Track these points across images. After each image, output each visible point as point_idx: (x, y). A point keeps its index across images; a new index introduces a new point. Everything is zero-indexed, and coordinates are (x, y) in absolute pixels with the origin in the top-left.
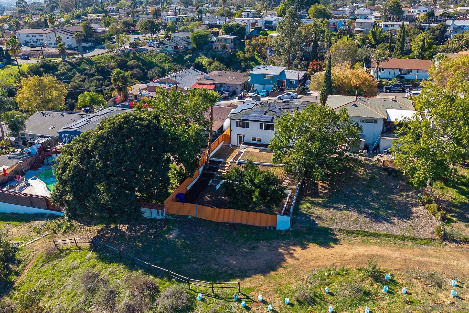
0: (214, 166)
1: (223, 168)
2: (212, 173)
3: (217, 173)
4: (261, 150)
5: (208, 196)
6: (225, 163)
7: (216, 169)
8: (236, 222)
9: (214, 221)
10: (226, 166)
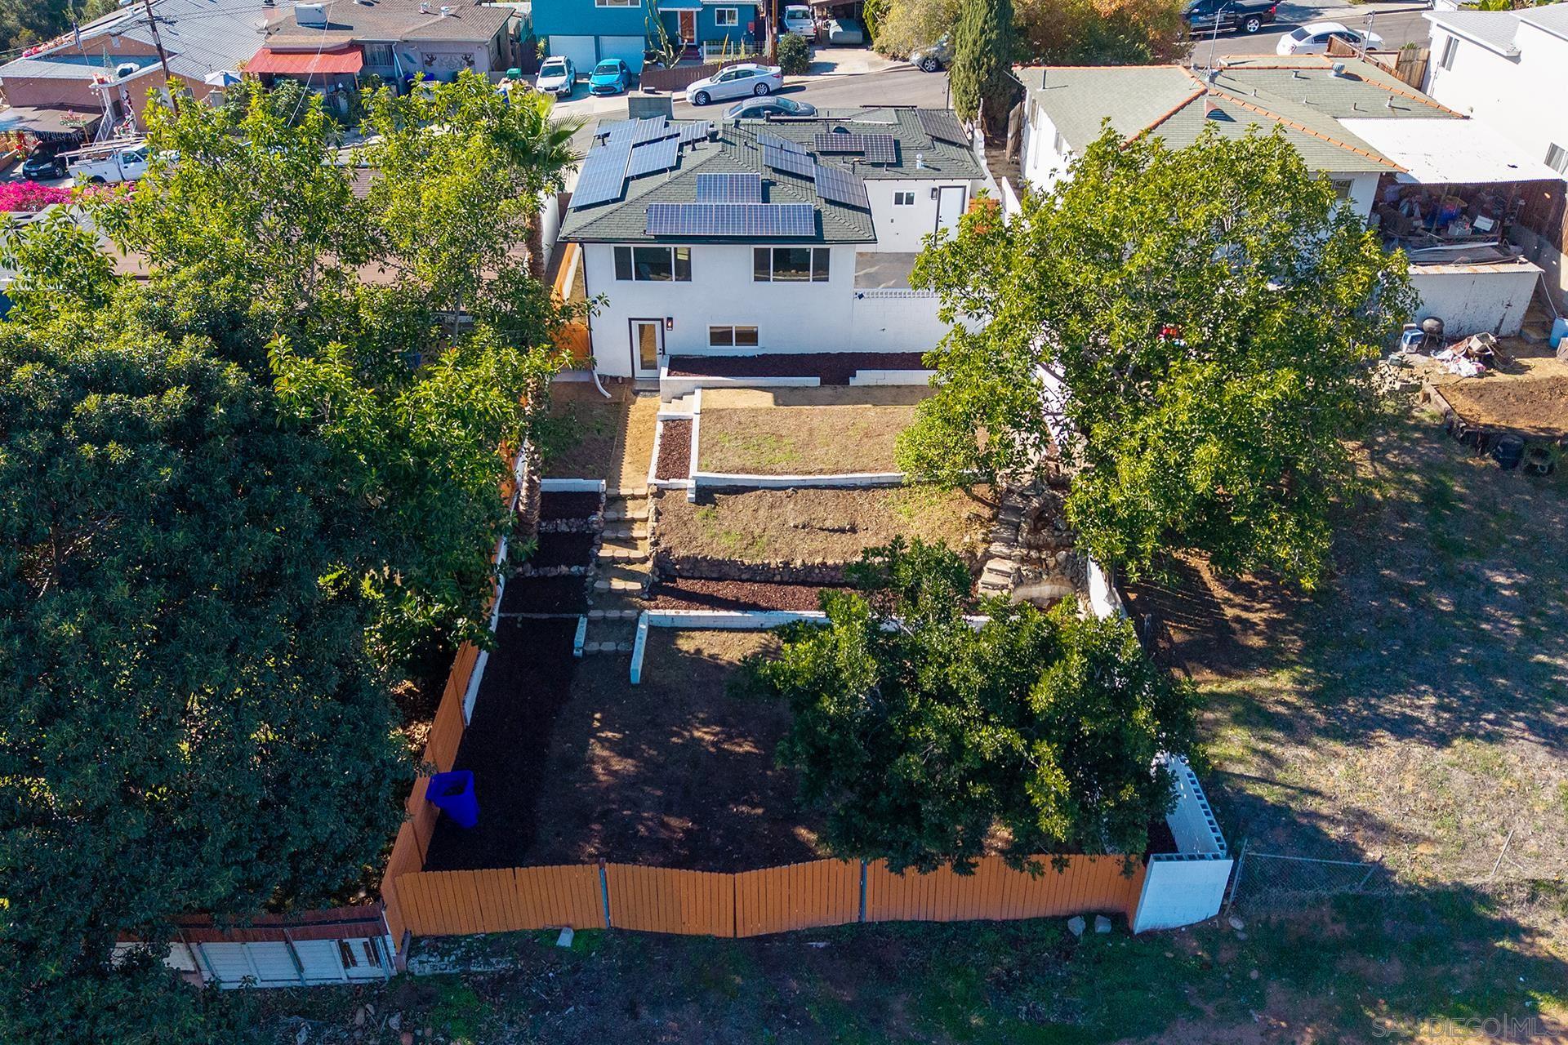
0: (564, 528)
1: (622, 530)
2: (569, 577)
3: (598, 566)
4: (783, 397)
5: (602, 741)
6: (624, 499)
7: (582, 546)
8: (868, 918)
9: (730, 934)
10: (633, 521)
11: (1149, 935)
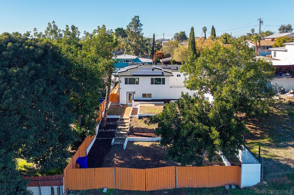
0: (111, 124)
1: (123, 124)
2: (111, 132)
3: (118, 130)
5: (116, 158)
6: (124, 119)
7: (115, 127)
8: (177, 187)
9: (144, 190)
10: (126, 123)
11: (245, 188)
